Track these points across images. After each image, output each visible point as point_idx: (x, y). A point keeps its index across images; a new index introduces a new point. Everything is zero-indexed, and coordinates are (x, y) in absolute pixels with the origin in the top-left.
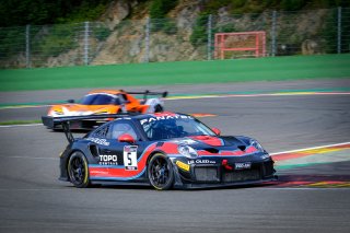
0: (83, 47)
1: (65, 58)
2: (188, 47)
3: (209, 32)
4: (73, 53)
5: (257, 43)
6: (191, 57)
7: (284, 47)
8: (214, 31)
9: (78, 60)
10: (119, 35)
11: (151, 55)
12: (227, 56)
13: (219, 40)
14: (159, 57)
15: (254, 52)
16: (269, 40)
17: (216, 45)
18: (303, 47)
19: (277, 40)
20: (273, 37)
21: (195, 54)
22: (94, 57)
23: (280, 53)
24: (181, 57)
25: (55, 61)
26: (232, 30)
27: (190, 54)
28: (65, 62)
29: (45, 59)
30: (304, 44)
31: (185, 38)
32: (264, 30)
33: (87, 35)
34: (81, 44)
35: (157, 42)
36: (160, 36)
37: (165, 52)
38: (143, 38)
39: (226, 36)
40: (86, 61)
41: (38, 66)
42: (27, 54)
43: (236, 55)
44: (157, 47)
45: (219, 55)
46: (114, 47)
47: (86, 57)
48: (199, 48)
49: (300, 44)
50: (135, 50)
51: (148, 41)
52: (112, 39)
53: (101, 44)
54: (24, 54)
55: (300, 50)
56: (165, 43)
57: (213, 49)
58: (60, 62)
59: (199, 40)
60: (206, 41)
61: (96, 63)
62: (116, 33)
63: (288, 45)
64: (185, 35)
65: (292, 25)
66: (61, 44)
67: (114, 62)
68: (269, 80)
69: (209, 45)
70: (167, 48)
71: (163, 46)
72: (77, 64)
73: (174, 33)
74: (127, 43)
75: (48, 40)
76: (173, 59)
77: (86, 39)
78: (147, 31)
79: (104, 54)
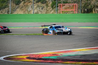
4: (6, 9)
7: (86, 10)
11: (36, 11)
14: (39, 12)
19: (83, 7)
21: (53, 11)
23: (84, 12)
24: (47, 12)
26: (67, 3)
27: (51, 11)
28: (4, 12)
30: (94, 9)
35: (38, 6)
36: (40, 4)
37: (41, 10)
39: (64, 5)
44: (38, 8)
46: (22, 7)
48: (54, 9)
50: (30, 9)
52: (22, 4)
53: (17, 6)
55: (92, 11)
56: (41, 6)
58: (2, 12)
59: (54, 6)
61: (15, 13)
62: (23, 2)
63: (87, 9)
64: (49, 4)
65: (89, 2)
72: (8, 13)
73: (45, 3)
74: (27, 6)
76: (45, 13)
78: (35, 2)
79: (18, 10)
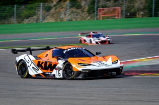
0: (40, 14)
1: (31, 19)
2: (86, 14)
3: (96, 7)
4: (35, 17)
5: (117, 12)
6: (87, 19)
7: (128, 14)
8: (98, 7)
9: (37, 20)
10: (56, 9)
11: (70, 18)
12: (103, 18)
13: (100, 11)
14: (73, 19)
15: (115, 16)
16: (122, 11)
17: (98, 13)
18: (137, 14)
19: (125, 11)
20: (124, 10)
21: (89, 17)
22: (44, 18)
23: (127, 17)
24: (83, 19)
25: (27, 20)
26: (106, 7)
27: (87, 17)
28: (32, 21)
29: (23, 20)
30: (138, 13)
31: (85, 10)
32: (120, 6)
33: (41, 9)
34: (39, 13)
35: (72, 12)
36: (74, 9)
37: (76, 17)
38: (66, 10)
39: (103, 9)
40: (41, 21)
41: (20, 23)
42: (15, 17)
43: (107, 18)
44: (72, 15)
45: (100, 17)
46: (53, 14)
47: (41, 19)
48: (91, 15)
49: (136, 13)
50: (62, 16)
51: (68, 12)
52: (52, 11)
53: (48, 13)
54: (14, 18)
56: (76, 12)
57: (97, 15)
58: (29, 21)
59: (91, 11)
60: (94, 12)
61: (45, 21)
62: (54, 8)
63: (130, 13)
65: (132, 4)
66: (30, 13)
67: (53, 21)
68: (122, 29)
69: (95, 13)
70: (77, 15)
71: (75, 14)
72: (37, 22)
73: (80, 8)
74: (59, 13)
75: (24, 11)
76: (79, 19)
77: (41, 11)
78: (68, 7)
79: (48, 17)
